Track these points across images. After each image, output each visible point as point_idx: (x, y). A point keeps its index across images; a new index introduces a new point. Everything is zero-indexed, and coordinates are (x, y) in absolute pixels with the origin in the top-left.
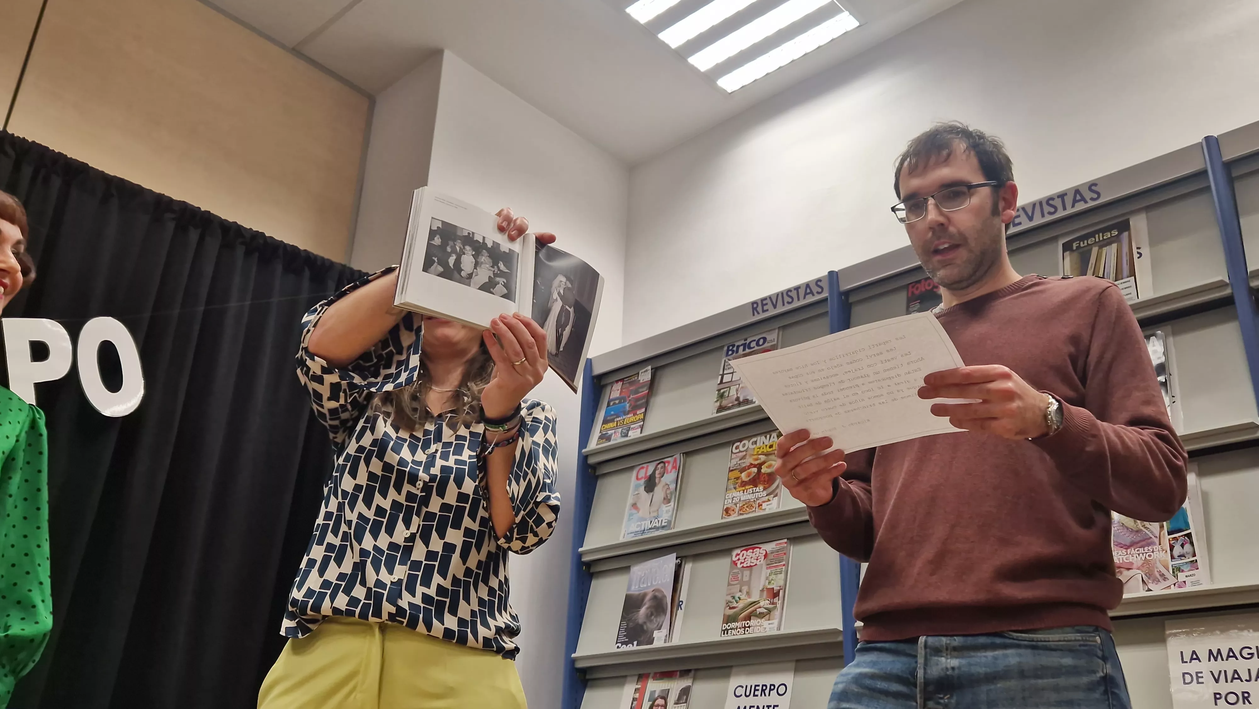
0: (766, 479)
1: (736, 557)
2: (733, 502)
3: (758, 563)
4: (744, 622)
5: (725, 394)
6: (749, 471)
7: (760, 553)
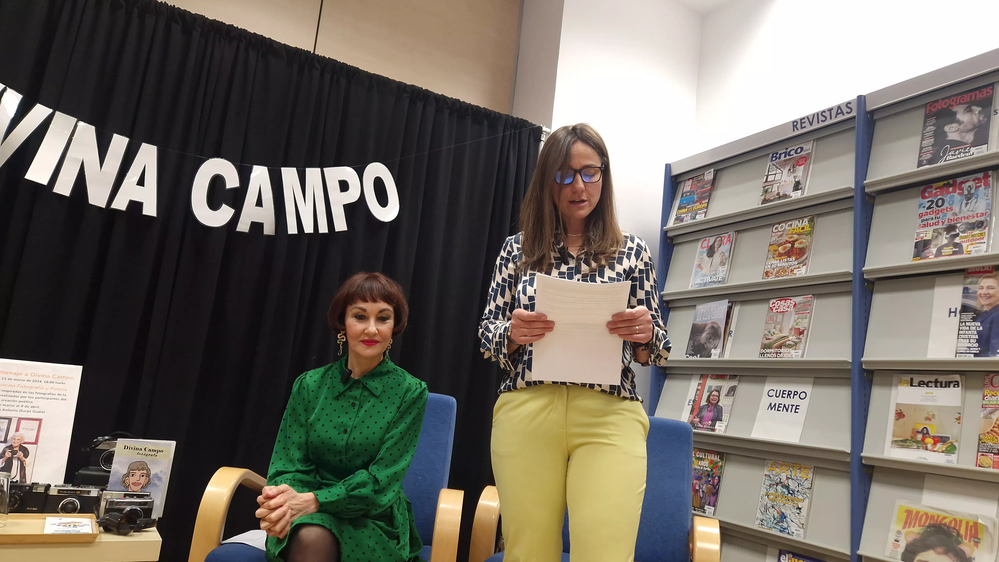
0: (798, 251)
1: (772, 305)
2: (772, 267)
3: (789, 309)
4: (776, 349)
5: (769, 190)
6: (785, 246)
7: (790, 303)
